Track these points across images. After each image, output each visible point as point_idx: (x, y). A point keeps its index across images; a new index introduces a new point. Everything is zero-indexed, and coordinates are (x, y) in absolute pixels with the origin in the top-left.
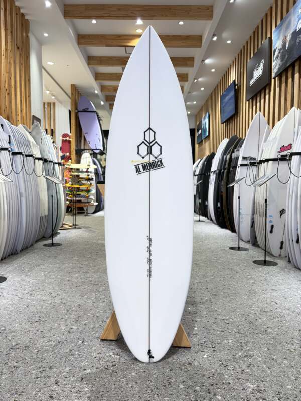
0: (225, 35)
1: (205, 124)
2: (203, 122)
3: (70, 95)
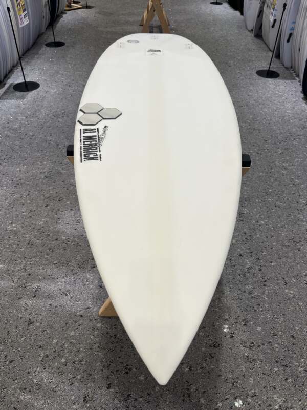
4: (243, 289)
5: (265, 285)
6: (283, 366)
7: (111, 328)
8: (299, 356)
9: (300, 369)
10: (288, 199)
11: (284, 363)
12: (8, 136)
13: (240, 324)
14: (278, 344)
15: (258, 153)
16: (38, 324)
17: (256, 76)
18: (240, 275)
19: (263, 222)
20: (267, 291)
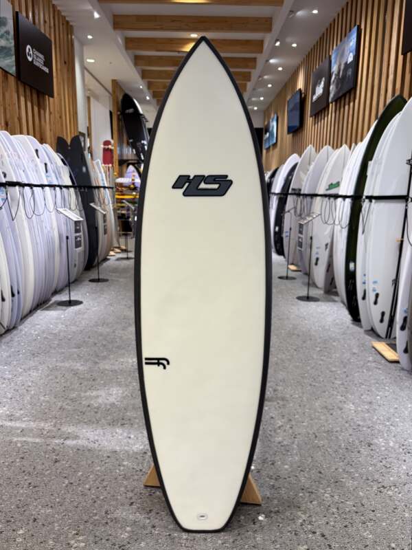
0: (288, 40)
1: (273, 127)
2: (271, 124)
3: (111, 90)
4: (272, 440)
5: (294, 438)
6: (309, 492)
7: (138, 465)
8: (326, 486)
9: (326, 495)
10: (323, 381)
11: (310, 490)
12: (47, 338)
13: (267, 463)
14: (305, 477)
15: (296, 350)
16: (64, 462)
17: (297, 300)
18: (270, 431)
19: (297, 396)
20: (296, 442)
